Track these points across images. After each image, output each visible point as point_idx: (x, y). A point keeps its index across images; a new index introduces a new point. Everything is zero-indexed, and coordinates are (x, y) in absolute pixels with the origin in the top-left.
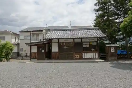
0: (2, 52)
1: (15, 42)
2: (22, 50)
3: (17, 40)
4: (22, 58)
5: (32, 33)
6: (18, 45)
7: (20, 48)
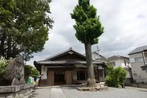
0: (117, 78)
1: (126, 67)
2: (135, 75)
3: (127, 64)
4: (138, 85)
5: (145, 54)
6: (130, 69)
7: (133, 72)
